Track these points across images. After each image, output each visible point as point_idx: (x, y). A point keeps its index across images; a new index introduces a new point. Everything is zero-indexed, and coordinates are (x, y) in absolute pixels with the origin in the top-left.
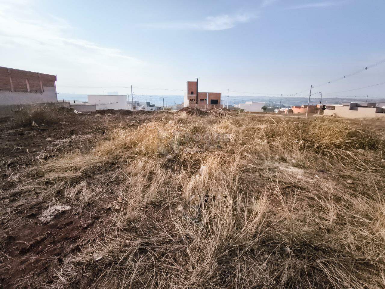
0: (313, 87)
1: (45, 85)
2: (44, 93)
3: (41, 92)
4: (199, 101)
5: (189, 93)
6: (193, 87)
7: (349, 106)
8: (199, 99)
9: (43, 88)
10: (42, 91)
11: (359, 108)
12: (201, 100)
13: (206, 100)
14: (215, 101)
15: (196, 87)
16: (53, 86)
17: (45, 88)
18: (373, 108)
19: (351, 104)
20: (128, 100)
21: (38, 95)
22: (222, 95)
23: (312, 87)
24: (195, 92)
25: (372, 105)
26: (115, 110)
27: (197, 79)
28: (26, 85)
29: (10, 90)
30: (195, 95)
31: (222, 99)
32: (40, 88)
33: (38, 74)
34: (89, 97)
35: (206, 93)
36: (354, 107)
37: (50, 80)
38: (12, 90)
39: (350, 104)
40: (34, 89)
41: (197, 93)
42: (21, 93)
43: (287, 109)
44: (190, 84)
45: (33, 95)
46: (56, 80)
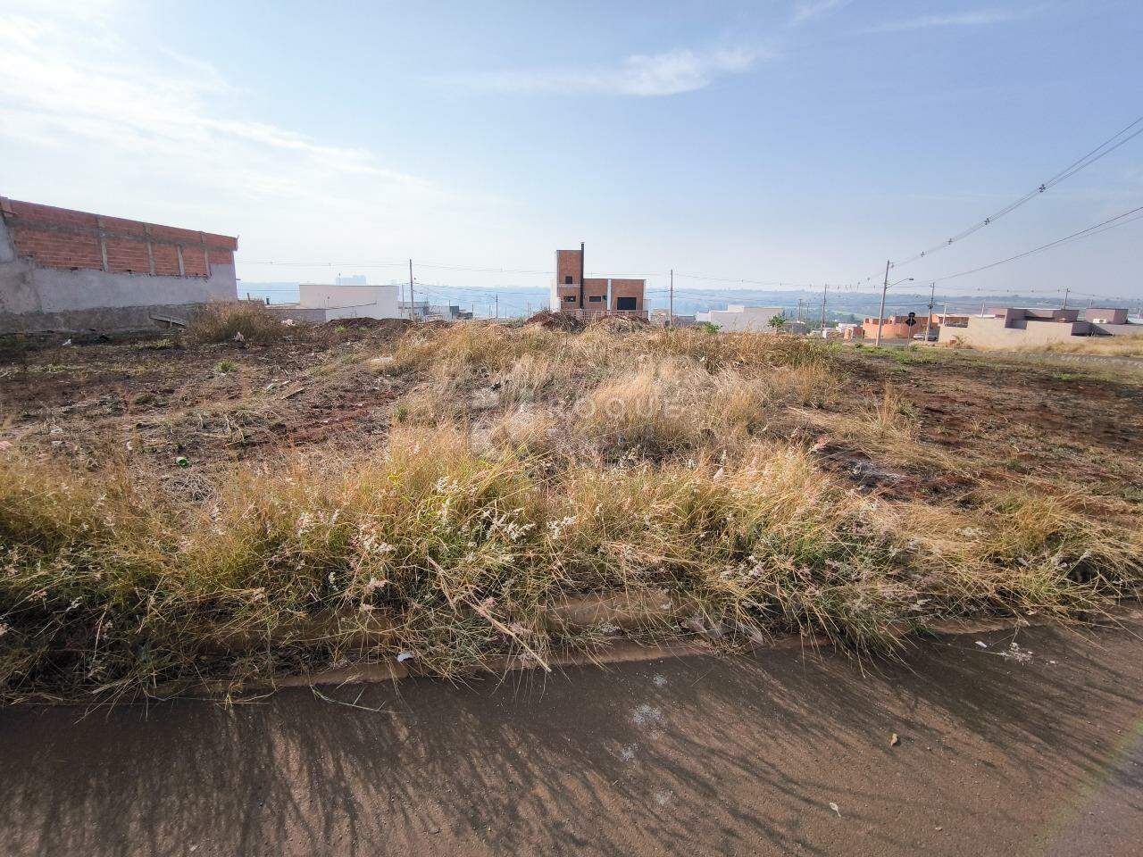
0: (893, 266)
1: (214, 261)
2: (212, 281)
3: (206, 277)
4: (586, 302)
5: (560, 281)
6: (570, 264)
7: (1002, 316)
8: (587, 295)
9: (210, 268)
10: (209, 275)
11: (1030, 324)
12: (592, 299)
13: (605, 297)
14: (630, 300)
15: (579, 264)
16: (230, 261)
17: (214, 267)
18: (1066, 322)
19: (1011, 311)
20: (401, 300)
21: (201, 283)
22: (647, 286)
23: (890, 265)
24: (576, 279)
25: (1069, 315)
26: (376, 321)
27: (583, 245)
28: (178, 259)
29: (147, 272)
30: (576, 285)
31: (646, 296)
32: (205, 268)
33: (201, 233)
34: (304, 288)
35: (605, 281)
36: (1018, 319)
37: (222, 248)
38: (152, 272)
39: (1005, 312)
40: (192, 270)
41: (582, 281)
42: (169, 280)
43: (851, 327)
44: (564, 256)
45: (190, 283)
46: (235, 248)
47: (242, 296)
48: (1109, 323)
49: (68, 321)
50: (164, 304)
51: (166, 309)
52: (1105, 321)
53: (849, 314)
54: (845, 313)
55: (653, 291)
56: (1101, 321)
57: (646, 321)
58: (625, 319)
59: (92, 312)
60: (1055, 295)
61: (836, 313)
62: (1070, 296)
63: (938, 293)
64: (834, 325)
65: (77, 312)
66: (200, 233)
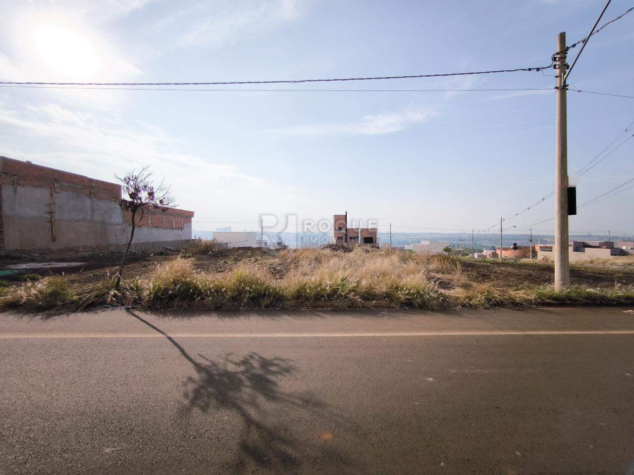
1: (185, 222)
2: (184, 230)
3: (182, 229)
4: (348, 239)
5: (335, 230)
6: (340, 222)
7: (572, 246)
8: (349, 236)
9: (183, 225)
11: (586, 249)
12: (352, 238)
13: (358, 237)
14: (370, 239)
15: (345, 221)
16: (190, 222)
17: (185, 224)
18: (606, 248)
19: (575, 242)
20: (257, 239)
21: (180, 231)
22: (379, 232)
24: (343, 228)
25: (609, 245)
27: (346, 213)
28: (173, 222)
29: (162, 227)
30: (343, 232)
31: (378, 236)
35: (358, 229)
36: (580, 247)
37: (187, 216)
39: (572, 243)
40: (177, 226)
41: (346, 229)
42: (169, 230)
43: (490, 252)
44: (337, 218)
45: (176, 232)
46: (193, 216)
47: (193, 238)
48: (632, 249)
49: (135, 247)
50: (167, 240)
51: (167, 243)
52: (629, 248)
53: (491, 245)
54: (489, 245)
55: (382, 234)
56: (627, 248)
57: (378, 248)
58: (368, 247)
59: (143, 244)
60: (601, 234)
61: (484, 245)
62: (611, 234)
63: (534, 233)
64: (482, 251)
65: (138, 244)
66: (181, 210)
